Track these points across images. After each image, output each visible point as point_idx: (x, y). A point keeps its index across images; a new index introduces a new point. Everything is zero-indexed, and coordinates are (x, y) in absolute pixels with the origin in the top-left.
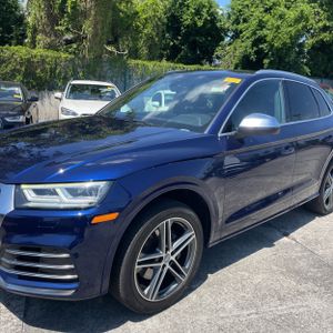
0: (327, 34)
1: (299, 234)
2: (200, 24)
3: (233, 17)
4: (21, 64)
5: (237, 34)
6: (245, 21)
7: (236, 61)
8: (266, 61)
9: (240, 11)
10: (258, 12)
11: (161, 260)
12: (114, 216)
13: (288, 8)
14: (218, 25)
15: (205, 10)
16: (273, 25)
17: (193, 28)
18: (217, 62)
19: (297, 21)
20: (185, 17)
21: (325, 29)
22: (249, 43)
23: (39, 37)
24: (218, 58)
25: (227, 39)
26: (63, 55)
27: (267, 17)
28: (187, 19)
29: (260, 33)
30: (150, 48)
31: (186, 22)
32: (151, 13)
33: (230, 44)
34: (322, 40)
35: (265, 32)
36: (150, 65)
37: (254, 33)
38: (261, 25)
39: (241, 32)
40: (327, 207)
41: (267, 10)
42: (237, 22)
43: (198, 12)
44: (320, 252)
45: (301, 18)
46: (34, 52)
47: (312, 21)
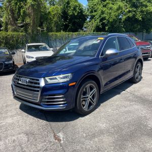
0: (130, 14)
1: (128, 90)
2: (76, 14)
3: (90, 10)
4: (3, 39)
5: (92, 17)
6: (95, 11)
7: (93, 29)
8: (107, 28)
9: (93, 7)
10: (100, 7)
11: (87, 97)
12: (74, 83)
13: (113, 4)
14: (84, 13)
15: (78, 8)
16: (107, 12)
17: (73, 16)
18: (85, 29)
19: (118, 9)
20: (69, 12)
21: (129, 12)
22: (98, 21)
23: (9, 26)
24: (85, 28)
25: (88, 20)
26: (21, 34)
27: (104, 9)
28: (70, 13)
29: (102, 16)
30: (57, 27)
31: (70, 14)
32: (55, 12)
33: (90, 22)
34: (129, 16)
35: (104, 15)
36: (58, 34)
37: (100, 16)
38: (103, 13)
39: (94, 16)
40: (137, 80)
41: (104, 6)
42: (92, 12)
43: (75, 9)
44: (136, 94)
45: (119, 8)
46: (8, 33)
47: (124, 9)
